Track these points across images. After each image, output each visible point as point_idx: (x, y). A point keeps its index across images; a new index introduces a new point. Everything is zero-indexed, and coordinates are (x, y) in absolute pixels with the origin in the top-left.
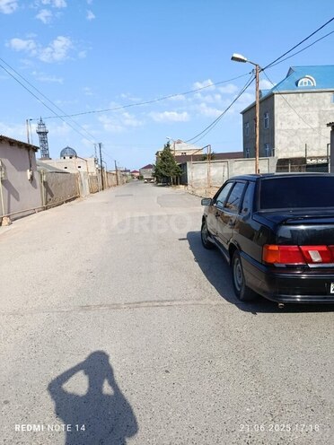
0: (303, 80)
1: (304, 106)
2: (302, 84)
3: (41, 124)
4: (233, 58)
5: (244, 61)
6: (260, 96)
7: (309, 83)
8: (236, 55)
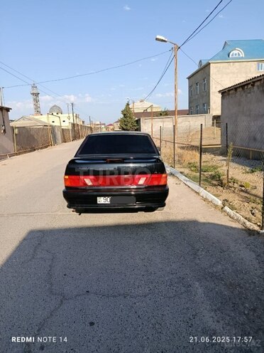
0: (235, 52)
1: (234, 73)
2: (233, 55)
3: (34, 87)
4: (157, 39)
5: (165, 41)
6: (201, 65)
7: (239, 54)
8: (159, 37)
